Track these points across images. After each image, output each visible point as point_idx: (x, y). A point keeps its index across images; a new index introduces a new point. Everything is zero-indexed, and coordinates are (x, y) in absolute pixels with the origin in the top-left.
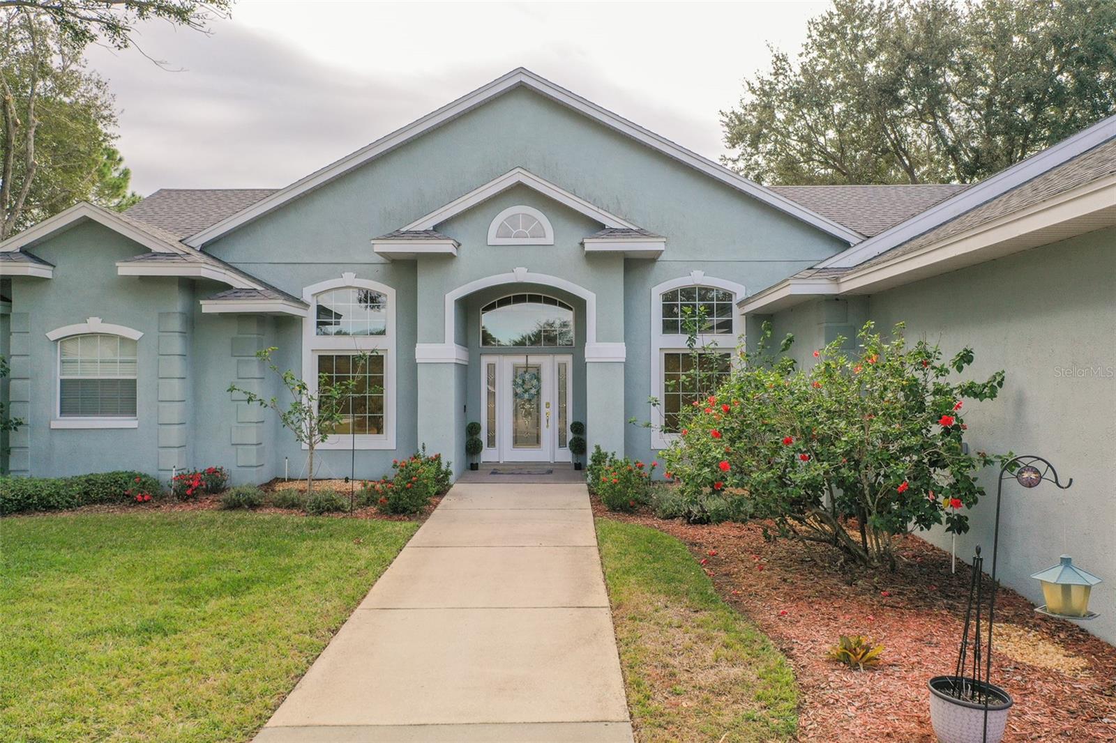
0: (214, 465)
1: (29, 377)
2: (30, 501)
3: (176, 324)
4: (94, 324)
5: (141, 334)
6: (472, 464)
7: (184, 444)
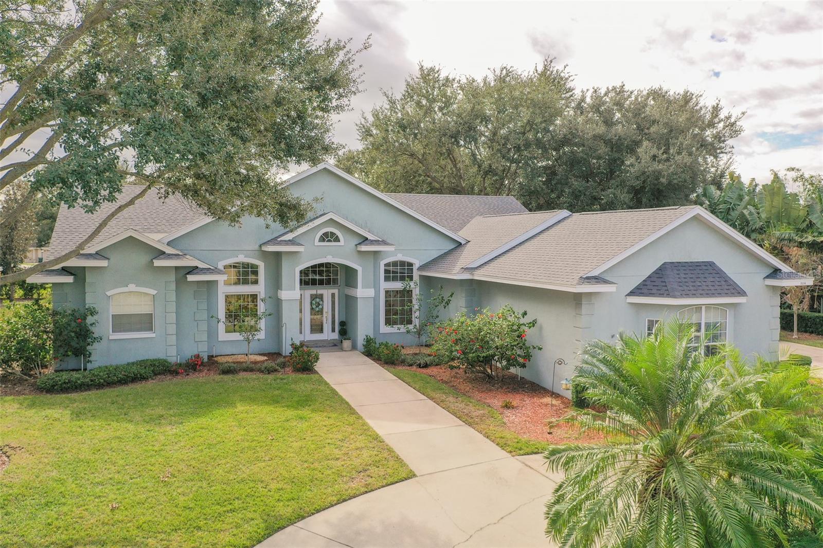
3: (174, 287)
4: (132, 288)
5: (156, 292)
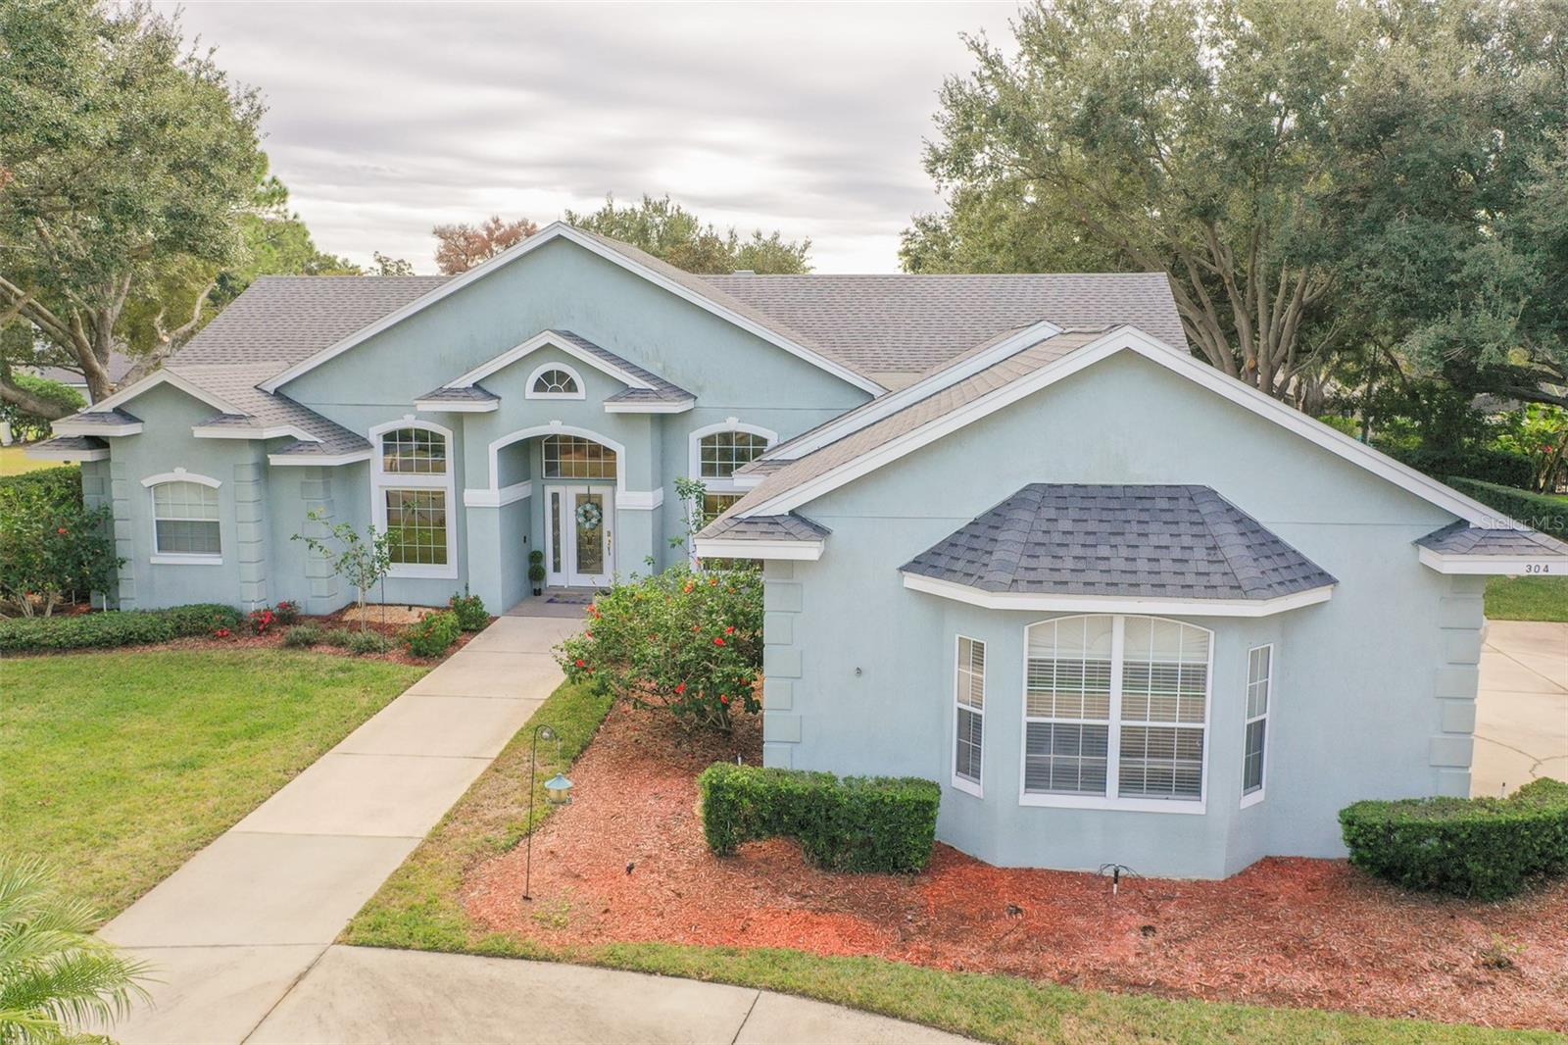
0: (286, 600)
1: (129, 517)
2: (132, 637)
3: (249, 474)
4: (180, 474)
5: (220, 483)
6: (535, 590)
7: (263, 578)
